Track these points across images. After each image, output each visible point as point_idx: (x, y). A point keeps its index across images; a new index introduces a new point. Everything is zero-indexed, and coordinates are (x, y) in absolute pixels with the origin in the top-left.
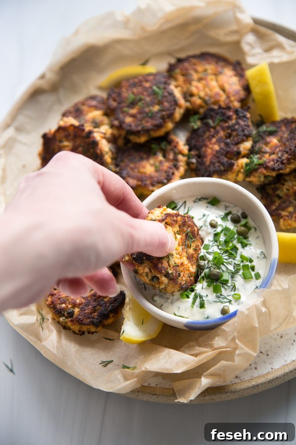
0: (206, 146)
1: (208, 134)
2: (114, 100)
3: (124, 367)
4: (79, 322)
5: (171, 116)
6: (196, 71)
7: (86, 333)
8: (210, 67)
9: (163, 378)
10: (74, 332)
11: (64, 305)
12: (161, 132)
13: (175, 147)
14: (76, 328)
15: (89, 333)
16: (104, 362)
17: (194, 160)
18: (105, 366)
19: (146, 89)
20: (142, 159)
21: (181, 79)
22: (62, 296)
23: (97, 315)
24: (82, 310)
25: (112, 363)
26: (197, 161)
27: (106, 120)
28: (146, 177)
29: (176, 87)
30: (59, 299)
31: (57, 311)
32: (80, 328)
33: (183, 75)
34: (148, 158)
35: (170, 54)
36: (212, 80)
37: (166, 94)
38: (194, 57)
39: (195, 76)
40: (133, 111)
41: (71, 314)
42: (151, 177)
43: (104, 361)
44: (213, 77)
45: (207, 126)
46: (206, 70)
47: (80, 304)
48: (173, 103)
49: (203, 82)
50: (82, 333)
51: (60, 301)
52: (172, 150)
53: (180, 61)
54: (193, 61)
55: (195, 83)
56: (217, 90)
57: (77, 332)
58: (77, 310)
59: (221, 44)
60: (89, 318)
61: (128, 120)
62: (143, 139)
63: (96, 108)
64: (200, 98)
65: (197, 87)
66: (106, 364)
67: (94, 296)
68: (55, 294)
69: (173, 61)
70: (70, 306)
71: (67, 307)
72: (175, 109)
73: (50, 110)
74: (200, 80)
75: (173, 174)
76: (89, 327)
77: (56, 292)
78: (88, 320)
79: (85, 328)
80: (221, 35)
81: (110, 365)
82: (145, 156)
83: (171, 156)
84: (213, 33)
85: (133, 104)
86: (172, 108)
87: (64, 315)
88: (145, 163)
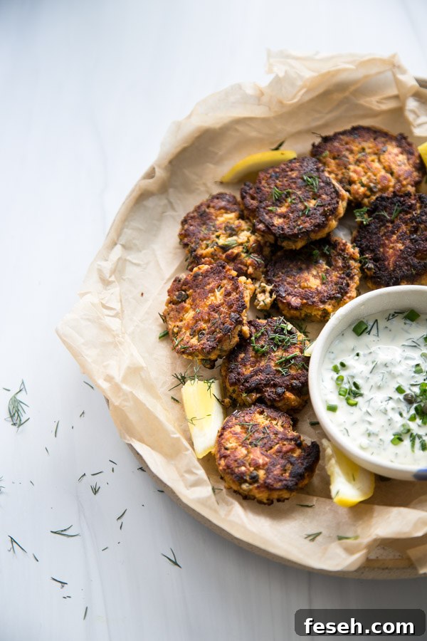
0: (384, 245)
1: (383, 230)
2: (253, 198)
3: (340, 538)
4: (267, 487)
5: (334, 211)
6: (351, 152)
7: (275, 501)
8: (369, 145)
9: (383, 548)
10: (260, 502)
11: (243, 469)
12: (322, 234)
13: (343, 250)
14: (263, 496)
15: (279, 500)
16: (309, 536)
17: (371, 265)
18: (313, 540)
19: (293, 180)
20: (301, 270)
21: (333, 163)
22: (238, 457)
23: (290, 476)
24: (268, 472)
25: (321, 536)
26: (376, 266)
27: (244, 224)
28: (312, 293)
29: (330, 173)
30: (236, 461)
31: (237, 476)
32: (269, 495)
33: (334, 158)
34: (308, 269)
35: (312, 132)
36: (373, 161)
37: (322, 184)
38: (344, 133)
39: (351, 158)
40: (283, 210)
41: (254, 479)
42: (319, 293)
43: (310, 533)
44: (374, 157)
45: (382, 220)
46: (363, 149)
47: (264, 465)
48: (334, 195)
49: (363, 165)
50: (270, 502)
51: (238, 464)
52: (340, 255)
53: (326, 140)
54: (345, 138)
55: (352, 167)
56: (383, 173)
57: (265, 501)
58: (261, 473)
59: (375, 114)
60: (281, 481)
61: (278, 221)
62: (300, 245)
63: (226, 210)
64: (363, 185)
65: (355, 171)
66: (313, 537)
67: (280, 452)
68: (229, 456)
69: (318, 141)
70: (252, 469)
71: (249, 469)
72: (338, 203)
73: (161, 218)
74: (358, 162)
75: (348, 285)
76: (281, 493)
77: (228, 452)
78: (280, 484)
79: (275, 495)
80: (374, 102)
81: (319, 539)
82: (304, 266)
83: (340, 264)
84: (364, 101)
85: (279, 201)
86: (334, 201)
87: (246, 481)
88: (305, 274)
